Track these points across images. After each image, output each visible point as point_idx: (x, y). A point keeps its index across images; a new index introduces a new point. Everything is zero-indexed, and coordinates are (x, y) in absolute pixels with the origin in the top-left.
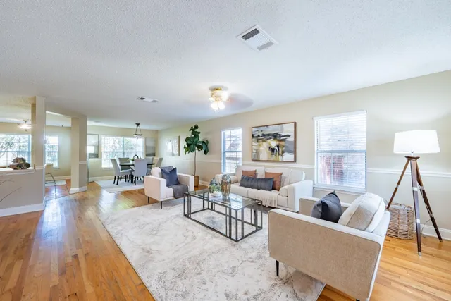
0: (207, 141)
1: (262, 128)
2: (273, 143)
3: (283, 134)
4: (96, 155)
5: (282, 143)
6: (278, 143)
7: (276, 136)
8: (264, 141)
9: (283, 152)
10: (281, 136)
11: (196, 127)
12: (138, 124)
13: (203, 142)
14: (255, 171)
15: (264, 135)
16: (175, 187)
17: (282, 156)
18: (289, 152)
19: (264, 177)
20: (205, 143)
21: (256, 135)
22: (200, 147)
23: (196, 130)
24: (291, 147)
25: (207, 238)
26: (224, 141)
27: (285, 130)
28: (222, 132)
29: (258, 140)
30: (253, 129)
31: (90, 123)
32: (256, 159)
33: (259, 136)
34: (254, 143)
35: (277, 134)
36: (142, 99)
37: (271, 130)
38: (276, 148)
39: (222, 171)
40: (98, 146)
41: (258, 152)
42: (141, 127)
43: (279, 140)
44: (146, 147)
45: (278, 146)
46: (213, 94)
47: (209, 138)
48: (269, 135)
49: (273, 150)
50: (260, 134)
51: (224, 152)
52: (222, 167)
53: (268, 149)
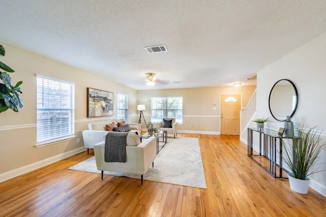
1: (98, 91)
2: (104, 104)
3: (109, 99)
5: (108, 104)
6: (106, 104)
7: (105, 99)
8: (98, 102)
9: (109, 110)
10: (108, 100)
15: (98, 97)
17: (108, 112)
18: (111, 110)
21: (93, 96)
24: (112, 107)
27: (110, 96)
29: (94, 100)
30: (91, 90)
32: (92, 115)
33: (95, 97)
35: (106, 97)
37: (103, 94)
41: (94, 110)
43: (107, 102)
45: (106, 106)
48: (101, 97)
49: (104, 109)
50: (96, 95)
53: (101, 108)
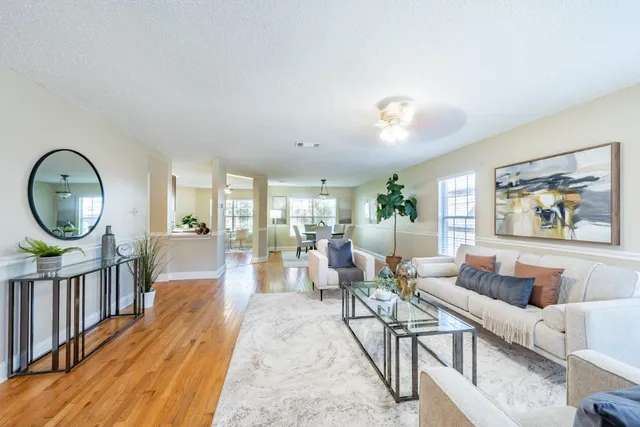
0: (413, 199)
1: (519, 168)
2: (548, 199)
3: (576, 176)
4: (284, 221)
5: (576, 195)
6: (560, 197)
7: (553, 183)
8: (523, 195)
9: (575, 219)
10: (568, 181)
11: (396, 178)
12: (324, 181)
13: (408, 202)
14: (494, 258)
15: (523, 182)
16: (344, 270)
17: (572, 228)
18: (594, 218)
19: (512, 274)
20: (412, 203)
21: (505, 184)
22: (402, 210)
23: (396, 183)
24: (604, 208)
25: (350, 371)
26: (443, 198)
28: (440, 183)
29: (508, 193)
30: (499, 172)
31: (271, 183)
32: (504, 232)
33: (511, 185)
34: (499, 201)
35: (558, 177)
36: (300, 145)
37: (544, 170)
38: (556, 209)
39: (440, 252)
40: (286, 211)
41: (508, 220)
42: (328, 184)
43: (562, 192)
44: (339, 211)
45: (561, 206)
46: (383, 115)
47: (418, 194)
48: (536, 180)
49: (546, 215)
50: (514, 180)
51: (444, 219)
52: (440, 244)
53: (533, 212)
